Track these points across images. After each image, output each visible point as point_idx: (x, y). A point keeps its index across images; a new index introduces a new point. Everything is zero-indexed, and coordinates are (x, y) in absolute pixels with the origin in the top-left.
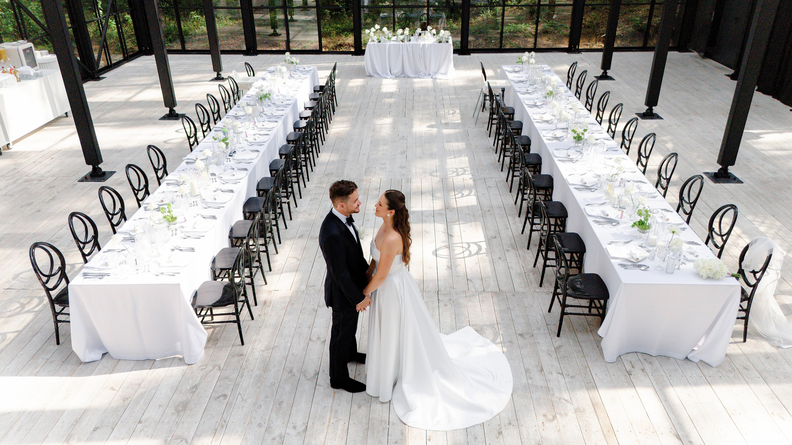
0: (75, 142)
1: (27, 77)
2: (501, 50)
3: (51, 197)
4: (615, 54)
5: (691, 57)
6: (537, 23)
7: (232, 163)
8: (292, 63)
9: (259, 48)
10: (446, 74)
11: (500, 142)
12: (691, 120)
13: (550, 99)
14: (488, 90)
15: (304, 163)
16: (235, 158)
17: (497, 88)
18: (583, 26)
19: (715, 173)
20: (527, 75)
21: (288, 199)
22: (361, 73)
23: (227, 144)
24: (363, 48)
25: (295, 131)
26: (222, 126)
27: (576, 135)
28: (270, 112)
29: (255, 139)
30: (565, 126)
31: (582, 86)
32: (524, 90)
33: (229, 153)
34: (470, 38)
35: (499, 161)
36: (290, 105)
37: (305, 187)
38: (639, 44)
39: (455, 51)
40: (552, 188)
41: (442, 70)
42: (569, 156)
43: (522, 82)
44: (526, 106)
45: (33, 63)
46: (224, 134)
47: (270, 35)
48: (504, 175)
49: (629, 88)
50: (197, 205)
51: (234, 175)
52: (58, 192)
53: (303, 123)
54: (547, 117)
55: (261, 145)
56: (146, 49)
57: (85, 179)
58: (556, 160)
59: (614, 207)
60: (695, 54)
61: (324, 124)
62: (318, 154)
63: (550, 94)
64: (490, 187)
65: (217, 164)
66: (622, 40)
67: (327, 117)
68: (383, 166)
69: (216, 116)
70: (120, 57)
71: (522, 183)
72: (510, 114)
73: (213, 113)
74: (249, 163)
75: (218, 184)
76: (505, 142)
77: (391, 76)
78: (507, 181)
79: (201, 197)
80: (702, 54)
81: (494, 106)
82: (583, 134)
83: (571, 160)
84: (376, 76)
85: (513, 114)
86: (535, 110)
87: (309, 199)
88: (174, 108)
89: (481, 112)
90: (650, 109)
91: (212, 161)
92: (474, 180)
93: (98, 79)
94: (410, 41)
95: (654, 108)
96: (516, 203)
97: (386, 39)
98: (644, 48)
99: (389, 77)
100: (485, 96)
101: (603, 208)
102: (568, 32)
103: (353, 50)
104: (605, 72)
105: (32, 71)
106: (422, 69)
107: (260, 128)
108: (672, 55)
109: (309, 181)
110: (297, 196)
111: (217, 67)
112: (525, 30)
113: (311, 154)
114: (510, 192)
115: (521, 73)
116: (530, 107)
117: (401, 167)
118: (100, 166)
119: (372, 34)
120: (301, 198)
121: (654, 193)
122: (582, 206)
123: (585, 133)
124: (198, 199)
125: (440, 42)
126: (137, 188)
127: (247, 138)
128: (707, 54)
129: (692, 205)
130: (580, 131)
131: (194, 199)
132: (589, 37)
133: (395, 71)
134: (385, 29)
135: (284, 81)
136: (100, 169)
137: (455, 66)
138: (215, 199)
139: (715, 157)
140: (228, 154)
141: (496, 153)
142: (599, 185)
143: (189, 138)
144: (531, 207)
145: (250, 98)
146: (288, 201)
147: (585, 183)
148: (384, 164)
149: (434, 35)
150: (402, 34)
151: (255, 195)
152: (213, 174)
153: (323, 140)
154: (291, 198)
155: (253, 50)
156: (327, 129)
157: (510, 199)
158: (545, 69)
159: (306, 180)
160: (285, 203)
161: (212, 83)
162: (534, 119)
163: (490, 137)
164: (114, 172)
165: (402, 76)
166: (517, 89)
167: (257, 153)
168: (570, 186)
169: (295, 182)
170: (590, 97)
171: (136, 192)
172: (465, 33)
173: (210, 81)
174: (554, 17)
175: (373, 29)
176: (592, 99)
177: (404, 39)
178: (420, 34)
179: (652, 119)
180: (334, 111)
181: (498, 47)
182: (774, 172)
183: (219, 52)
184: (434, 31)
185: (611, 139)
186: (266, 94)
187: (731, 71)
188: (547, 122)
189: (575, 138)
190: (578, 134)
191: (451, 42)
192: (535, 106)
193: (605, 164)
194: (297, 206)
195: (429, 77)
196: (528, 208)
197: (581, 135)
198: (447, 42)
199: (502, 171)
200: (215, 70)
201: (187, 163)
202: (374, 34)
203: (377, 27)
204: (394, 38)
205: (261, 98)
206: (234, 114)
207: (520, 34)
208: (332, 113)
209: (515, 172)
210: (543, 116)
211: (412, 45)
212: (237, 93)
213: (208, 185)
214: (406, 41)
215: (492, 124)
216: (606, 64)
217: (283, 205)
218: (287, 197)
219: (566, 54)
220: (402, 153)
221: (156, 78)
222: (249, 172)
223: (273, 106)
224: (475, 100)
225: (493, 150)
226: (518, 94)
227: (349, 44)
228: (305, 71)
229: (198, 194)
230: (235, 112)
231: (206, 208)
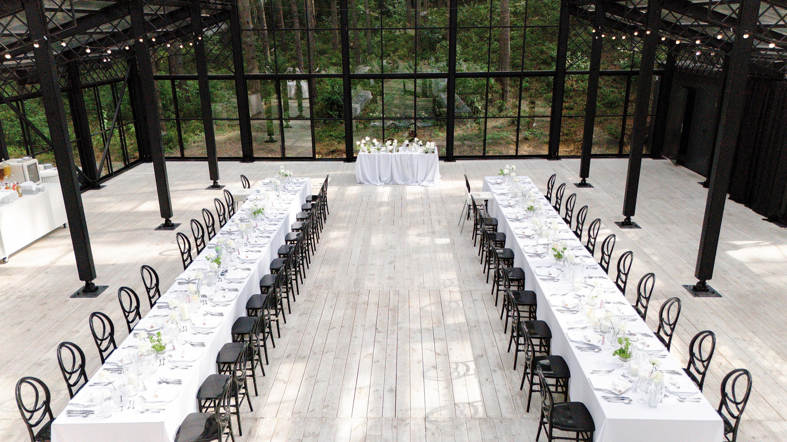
0: (71, 259)
1: (29, 192)
2: (484, 157)
3: (42, 315)
4: (592, 160)
5: (665, 164)
6: (518, 131)
7: (224, 284)
8: (286, 175)
9: (255, 155)
10: (432, 181)
11: (485, 253)
12: (668, 229)
13: (530, 213)
14: (471, 202)
15: (294, 277)
16: (226, 277)
17: (481, 200)
18: (561, 134)
19: (694, 287)
20: (509, 187)
21: (277, 317)
22: (353, 180)
23: (219, 263)
24: (355, 155)
25: (287, 243)
26: (216, 243)
27: (556, 253)
28: (263, 226)
29: (247, 257)
30: (546, 243)
31: (561, 197)
32: (506, 203)
33: (221, 272)
34: (455, 143)
35: (484, 272)
36: (282, 219)
37: (295, 301)
38: (615, 151)
39: (441, 158)
40: (536, 305)
41: (429, 177)
42: (551, 274)
43: (504, 194)
44: (508, 220)
45: (35, 178)
46: (217, 252)
47: (266, 142)
48: (489, 286)
49: (607, 195)
50: (186, 330)
51: (224, 297)
52: (50, 309)
53: (294, 236)
54: (528, 232)
55: (252, 263)
56: (147, 156)
57: (77, 295)
58: (538, 278)
59: (596, 332)
60: (668, 161)
61: (315, 235)
62: (309, 264)
63: (531, 209)
64: (476, 300)
65: (208, 285)
66: (599, 147)
67: (319, 227)
68: (372, 277)
69: (210, 229)
70: (121, 165)
71: (506, 299)
72: (494, 225)
73: (208, 227)
74: (240, 283)
75: (208, 308)
76: (489, 255)
77: (380, 183)
78: (492, 294)
79: (191, 321)
80: (675, 161)
81: (478, 217)
82: (563, 252)
83: (553, 279)
84: (366, 183)
85: (497, 225)
86: (517, 224)
87: (298, 314)
88: (170, 219)
89: (466, 220)
90: (628, 219)
91: (204, 282)
92: (461, 293)
93: (99, 187)
94: (398, 151)
95: (631, 217)
96: (501, 318)
97: (376, 150)
98: (620, 155)
99: (378, 185)
100: (470, 206)
101: (585, 332)
102: (547, 139)
103: (345, 156)
104: (584, 180)
105: (33, 186)
106: (410, 176)
107: (252, 244)
108: (646, 162)
109: (298, 294)
110: (286, 311)
111: (214, 175)
112: (507, 137)
113: (301, 266)
114: (496, 305)
115: (503, 184)
116: (512, 221)
117: (390, 278)
118: (92, 281)
119: (362, 145)
120: (290, 313)
121: (634, 316)
122: (565, 331)
123: (565, 251)
124: (188, 324)
125: (426, 153)
126: (127, 309)
127: (239, 256)
128: (680, 162)
129: (672, 326)
130: (560, 248)
131: (183, 324)
132: (567, 143)
133: (384, 179)
134: (375, 141)
135: (278, 194)
136: (93, 284)
137: (441, 172)
138: (205, 324)
139: (693, 268)
140: (220, 273)
141: (481, 264)
142: (580, 307)
143: (183, 254)
144: (515, 327)
145: (244, 212)
146: (276, 319)
147: (567, 305)
148: (373, 275)
149: (421, 146)
150: (391, 145)
151: (244, 314)
152: (204, 296)
153: (314, 249)
154: (280, 316)
155: (250, 158)
156: (318, 238)
157: (495, 313)
158: (526, 180)
159: (296, 293)
160: (274, 320)
161: (208, 191)
162: (517, 234)
163: (475, 246)
164: (107, 287)
165: (391, 183)
166: (500, 202)
167: (248, 272)
168: (552, 308)
169: (285, 298)
170: (569, 209)
171: (127, 314)
172: (450, 139)
173: (207, 189)
174: (534, 125)
175: (363, 141)
176: (572, 211)
177: (392, 150)
178: (408, 145)
179: (631, 228)
180: (325, 219)
181: (481, 154)
182: (752, 286)
183: (217, 159)
184: (421, 143)
185: (592, 257)
186: (260, 209)
187: (704, 179)
188: (528, 237)
189: (555, 256)
190: (559, 253)
191: (436, 152)
192: (517, 220)
193: (585, 283)
194: (285, 323)
195: (417, 184)
196: (513, 327)
197: (561, 253)
198: (433, 152)
199: (487, 282)
200: (211, 179)
201: (180, 283)
202: (365, 146)
203: (368, 138)
204: (383, 149)
205: (255, 213)
206: (228, 230)
207: (502, 142)
208: (323, 222)
209: (499, 287)
210: (524, 230)
211: (400, 155)
212: (232, 204)
213: (199, 308)
214: (394, 151)
215: (476, 234)
216: (585, 172)
217: (272, 322)
218: (276, 315)
219: (546, 160)
220: (391, 263)
221: (154, 188)
222: (239, 293)
223: (266, 220)
224: (460, 208)
225: (479, 260)
226: (500, 206)
227: (341, 150)
228: (298, 183)
229: (188, 318)
230: (230, 228)
231: (195, 334)
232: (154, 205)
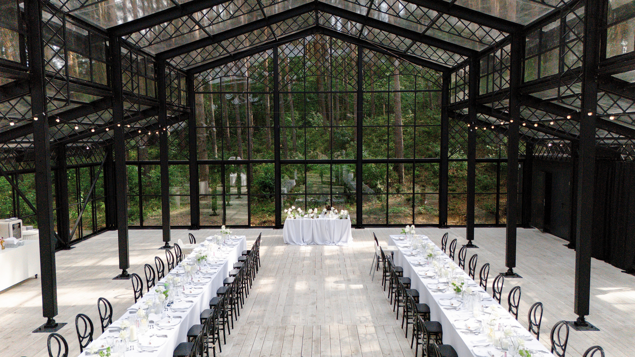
1: (10, 246)
2: (387, 225)
3: (5, 347)
4: (475, 229)
5: (534, 231)
6: (413, 207)
7: (169, 312)
8: (227, 233)
9: (201, 224)
10: (346, 242)
11: (394, 295)
12: (545, 279)
13: (430, 260)
14: (380, 253)
15: (229, 313)
16: (172, 307)
17: (388, 251)
18: (448, 209)
19: (575, 322)
20: (411, 242)
21: (214, 344)
22: (280, 241)
23: (167, 296)
24: (282, 224)
25: (224, 286)
26: (165, 282)
27: (455, 288)
28: (205, 270)
29: (191, 292)
30: (446, 281)
31: (454, 251)
32: (409, 253)
33: (168, 303)
34: (364, 216)
35: (394, 311)
36: (222, 264)
37: (229, 334)
38: (494, 222)
39: (353, 226)
40: (442, 333)
41: (344, 239)
42: (452, 304)
43: (406, 247)
44: (412, 265)
45: (18, 235)
46: (165, 288)
47: (211, 215)
48: (399, 322)
49: (491, 253)
50: (133, 349)
51: (169, 322)
52: (13, 342)
53: (231, 280)
54: (430, 274)
55: (195, 297)
56: (112, 225)
57: (39, 330)
58: (442, 308)
59: (498, 349)
60: (536, 229)
61: (249, 280)
62: (243, 305)
63: (430, 256)
64: (388, 333)
65: (156, 313)
66: (480, 219)
67: (252, 275)
68: (297, 315)
69: (160, 274)
70: (90, 232)
71: (416, 328)
72: (399, 272)
73: (158, 272)
74: (184, 312)
75: (155, 330)
76: (398, 294)
77: (303, 244)
78: (402, 328)
79: (138, 341)
80: (542, 230)
81: (387, 265)
82: (461, 287)
83: (455, 308)
84: (292, 243)
85: (402, 272)
86: (420, 268)
87: (232, 345)
88: (127, 270)
89: (376, 271)
90: (511, 270)
91: (153, 310)
92: (375, 327)
93: (69, 248)
94: (318, 217)
95: (513, 268)
96: (412, 347)
97: (300, 216)
98: (497, 225)
99: (302, 245)
100: (378, 258)
101: (488, 349)
102: (437, 213)
103: (274, 225)
104: (470, 242)
105: (16, 241)
106: (327, 238)
107: (195, 283)
108: (519, 230)
109: (233, 328)
110: (222, 342)
111: (166, 238)
112: (405, 211)
113: (236, 305)
114: (406, 337)
115: (405, 240)
116: (416, 266)
117: (312, 316)
118: (54, 318)
119: (289, 213)
120: (225, 344)
121: (529, 337)
122: (470, 348)
123: (463, 286)
124: (135, 344)
125: (341, 218)
126: (82, 335)
127: (184, 291)
128: (546, 230)
129: (563, 347)
130: (458, 284)
131: (131, 344)
132: (454, 216)
133: (306, 240)
134: (299, 209)
135: (219, 247)
136: (54, 321)
137: (353, 236)
138: (150, 343)
139: (571, 308)
140: (166, 304)
141: (391, 304)
142: (481, 330)
143: (135, 292)
144: (425, 349)
145: (190, 260)
146: (214, 346)
147: (469, 328)
148: (298, 313)
149: (336, 213)
150: (312, 213)
151: (185, 340)
152: (152, 322)
153: (247, 293)
154: (217, 343)
155: (197, 226)
156: (251, 285)
157: (406, 344)
158: (423, 238)
159: (231, 328)
160: (211, 348)
161: (160, 250)
162: (420, 275)
163: (385, 290)
164: (66, 324)
165: (312, 243)
166: (404, 253)
167: (191, 303)
168: (457, 330)
169: (221, 329)
170: (462, 259)
171: (81, 339)
172: (359, 212)
173: (159, 249)
174: (426, 202)
175: (290, 210)
176: (464, 261)
177: (313, 216)
178: (326, 213)
179: (514, 277)
180: (257, 270)
181: (385, 223)
182: (623, 321)
183: (170, 228)
184: (336, 211)
185: (485, 291)
186: (204, 256)
187: (568, 243)
188: (430, 277)
189: (455, 290)
190: (457, 287)
191: (349, 218)
192: (420, 265)
193: (483, 312)
194: (221, 351)
195: (333, 244)
196: (423, 350)
197: (459, 287)
198: (347, 218)
199: (397, 319)
200: (164, 241)
201: (131, 312)
202: (291, 213)
203: (293, 207)
204: (306, 216)
205: (199, 260)
206: (176, 273)
207: (400, 214)
208: (256, 272)
209: (409, 320)
210: (426, 272)
211: (320, 220)
212: (180, 256)
213: (146, 331)
214: (315, 218)
215: (386, 280)
216: (470, 236)
217: (210, 350)
218: (213, 342)
219: (438, 229)
220: (313, 304)
221: (116, 247)
222: (182, 320)
223: (208, 266)
224: (371, 261)
225: (389, 301)
226: (405, 256)
227: (271, 221)
228: (236, 239)
229: (135, 339)
230: (177, 271)
231: (141, 352)
232: (115, 261)
